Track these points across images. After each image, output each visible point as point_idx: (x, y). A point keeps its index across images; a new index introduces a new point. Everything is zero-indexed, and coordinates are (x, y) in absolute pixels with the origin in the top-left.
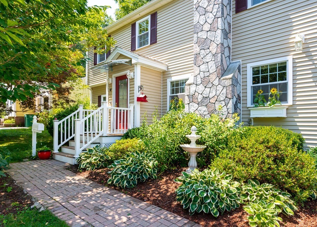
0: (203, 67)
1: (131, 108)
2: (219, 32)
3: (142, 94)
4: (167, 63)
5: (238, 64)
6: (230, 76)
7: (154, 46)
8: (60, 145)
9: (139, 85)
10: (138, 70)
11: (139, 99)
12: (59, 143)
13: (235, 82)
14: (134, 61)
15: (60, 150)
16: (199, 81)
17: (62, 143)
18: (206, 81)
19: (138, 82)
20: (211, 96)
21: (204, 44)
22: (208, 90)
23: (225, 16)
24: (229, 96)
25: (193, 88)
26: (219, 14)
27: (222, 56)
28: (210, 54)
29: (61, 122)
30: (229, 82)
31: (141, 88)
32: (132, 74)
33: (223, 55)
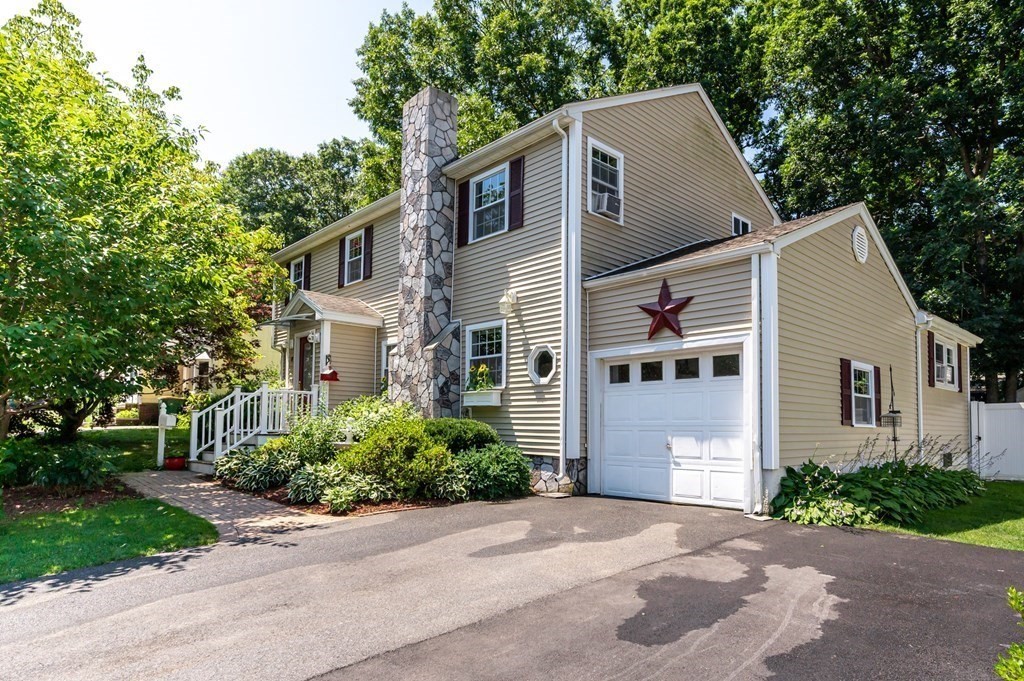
0: (407, 329)
1: (314, 392)
2: (423, 279)
3: (330, 368)
4: (383, 315)
5: (456, 325)
6: (433, 346)
7: (368, 282)
8: (201, 449)
9: (328, 353)
10: (326, 329)
11: (324, 377)
12: (199, 445)
13: (441, 355)
14: (318, 317)
15: (200, 457)
16: (403, 349)
17: (204, 447)
18: (409, 352)
19: (326, 350)
20: (414, 373)
21: (409, 293)
22: (411, 364)
23: (435, 256)
24: (431, 375)
25: (396, 361)
26: (424, 254)
27: (426, 316)
28: (414, 312)
29: (204, 412)
30: (430, 355)
31: (328, 357)
32: (317, 335)
33: (430, 314)
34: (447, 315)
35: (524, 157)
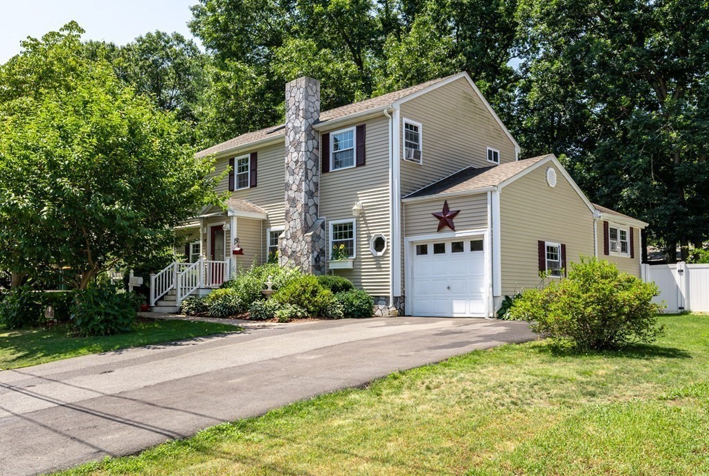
0: (292, 223)
1: (227, 261)
2: (303, 193)
3: (238, 246)
4: (267, 212)
5: (322, 221)
6: (311, 234)
7: (254, 189)
8: (157, 299)
9: (236, 237)
10: (234, 223)
11: (235, 252)
12: (155, 297)
13: (316, 238)
14: (230, 214)
15: (156, 304)
16: (289, 235)
17: (158, 297)
18: (294, 237)
19: (234, 235)
20: (298, 249)
21: (293, 202)
22: (295, 244)
23: (309, 179)
24: (310, 251)
25: (284, 242)
26: (303, 178)
27: (305, 215)
28: (297, 213)
29: (157, 276)
30: (309, 239)
31: (237, 240)
32: (228, 225)
33: (307, 214)
34: (316, 214)
35: (365, 125)
